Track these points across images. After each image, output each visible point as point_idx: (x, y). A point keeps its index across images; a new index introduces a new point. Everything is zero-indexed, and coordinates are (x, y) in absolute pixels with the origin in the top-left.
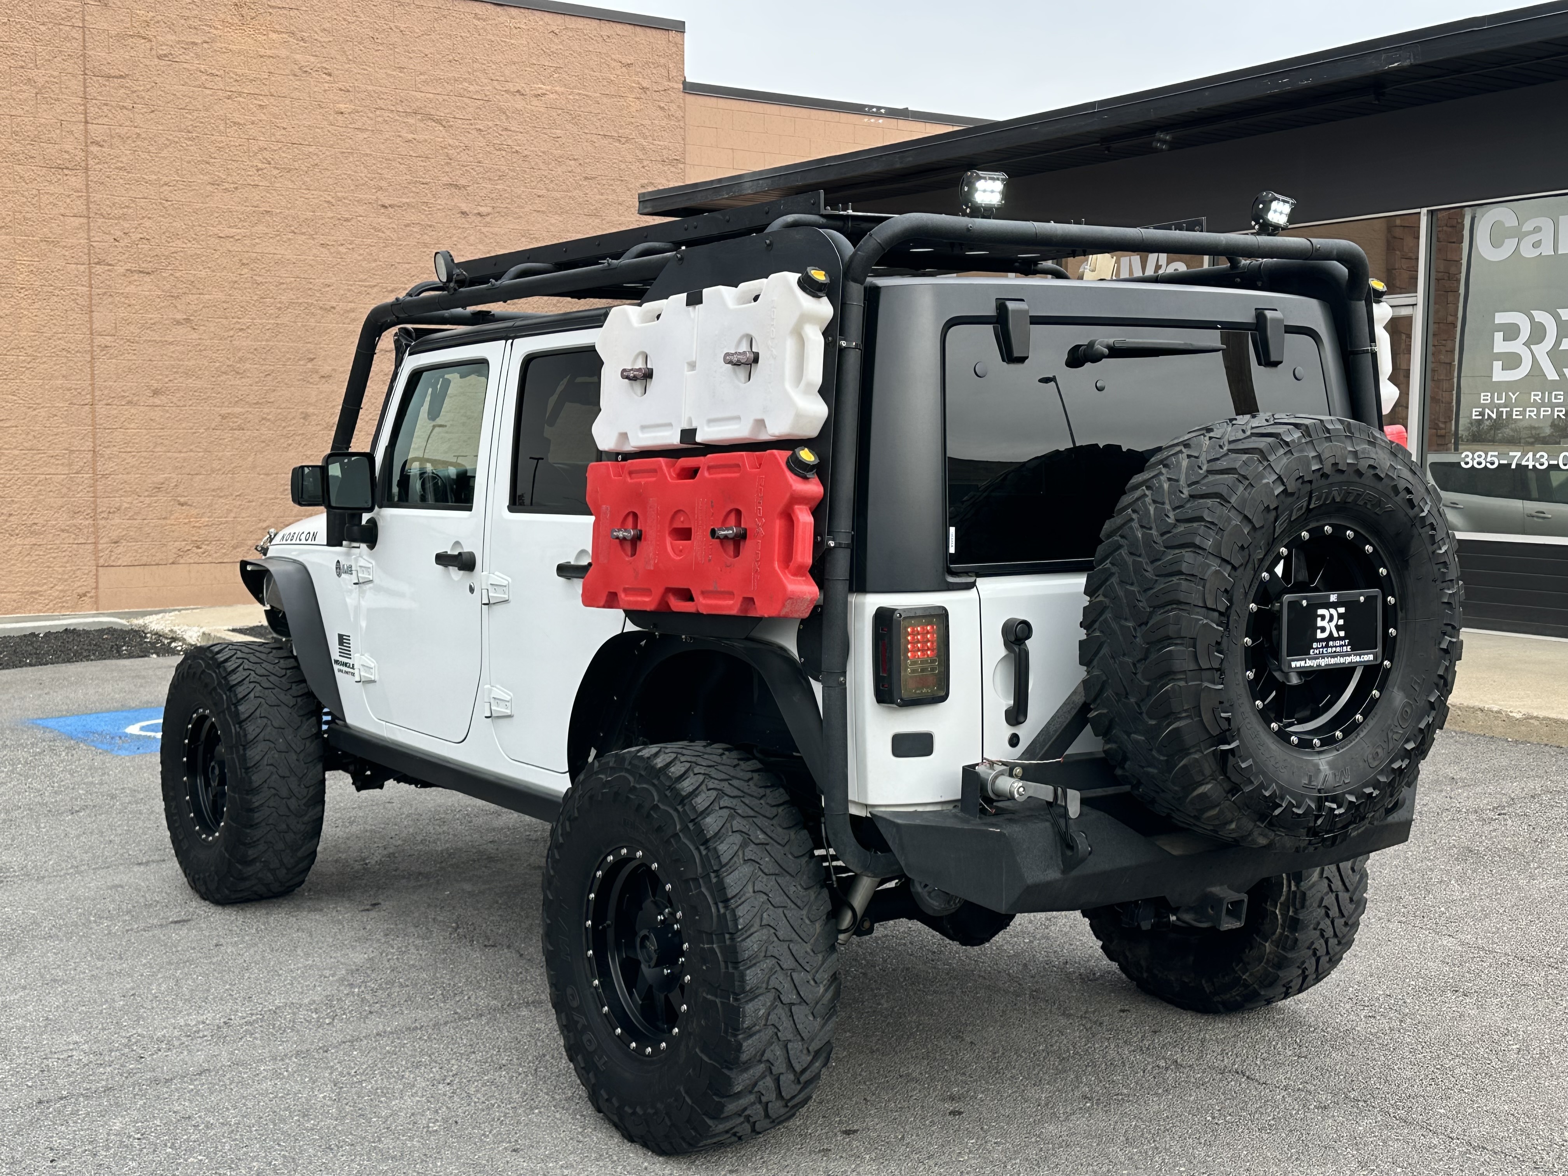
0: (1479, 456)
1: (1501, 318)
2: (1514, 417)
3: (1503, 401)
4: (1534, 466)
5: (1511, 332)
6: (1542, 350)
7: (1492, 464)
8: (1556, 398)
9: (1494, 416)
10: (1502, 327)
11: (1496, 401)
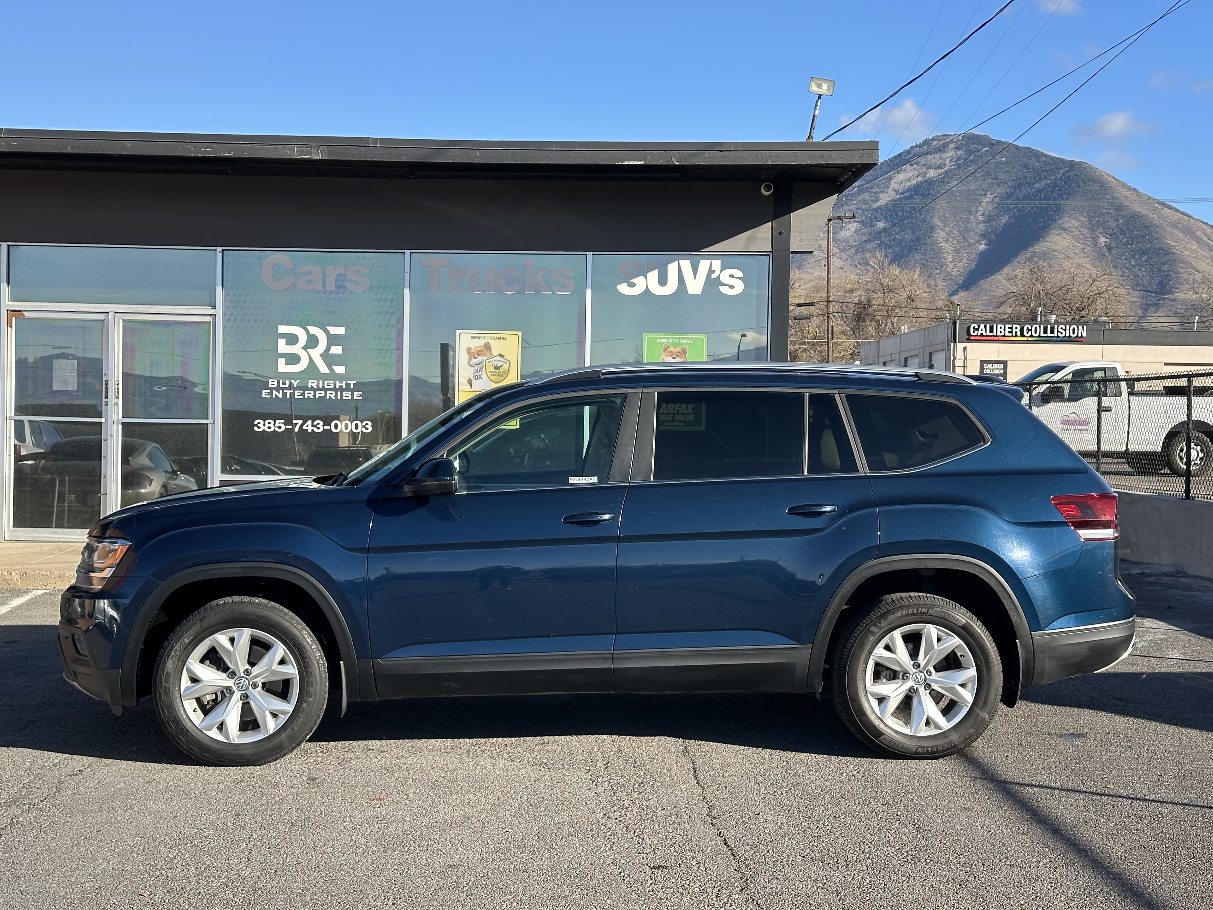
0: (269, 423)
1: (283, 329)
2: (296, 397)
3: (287, 386)
4: (313, 430)
5: (292, 340)
6: (316, 353)
7: (280, 427)
8: (328, 385)
9: (280, 396)
10: (283, 336)
11: (281, 386)
